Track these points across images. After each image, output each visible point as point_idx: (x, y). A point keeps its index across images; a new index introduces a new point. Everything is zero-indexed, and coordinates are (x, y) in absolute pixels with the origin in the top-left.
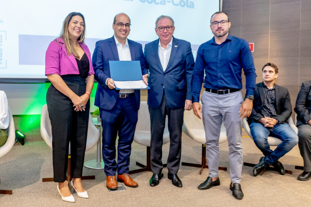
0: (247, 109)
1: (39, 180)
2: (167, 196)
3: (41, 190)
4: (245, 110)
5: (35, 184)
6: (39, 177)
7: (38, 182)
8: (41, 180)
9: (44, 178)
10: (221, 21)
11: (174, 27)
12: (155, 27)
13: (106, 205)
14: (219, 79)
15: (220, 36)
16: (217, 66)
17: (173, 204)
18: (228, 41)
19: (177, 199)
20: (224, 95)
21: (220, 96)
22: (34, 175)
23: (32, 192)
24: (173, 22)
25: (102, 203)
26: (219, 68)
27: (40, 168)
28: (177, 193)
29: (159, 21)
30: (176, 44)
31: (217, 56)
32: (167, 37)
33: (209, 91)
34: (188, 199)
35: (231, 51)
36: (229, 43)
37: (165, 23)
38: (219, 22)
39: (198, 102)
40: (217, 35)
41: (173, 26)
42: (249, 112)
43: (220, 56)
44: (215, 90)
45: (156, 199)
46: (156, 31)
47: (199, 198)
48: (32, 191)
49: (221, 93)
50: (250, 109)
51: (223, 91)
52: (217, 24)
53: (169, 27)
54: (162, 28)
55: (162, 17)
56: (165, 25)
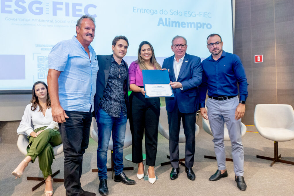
0: (240, 112)
1: (89, 170)
2: (192, 185)
3: (91, 179)
4: (239, 113)
5: (86, 174)
6: (90, 168)
7: (89, 172)
8: (91, 171)
9: (93, 169)
10: (216, 43)
11: (187, 46)
12: (171, 45)
13: (142, 192)
14: (218, 89)
15: (217, 54)
16: (216, 79)
17: (196, 191)
18: (222, 57)
19: (200, 187)
20: (223, 101)
21: (220, 102)
22: (86, 166)
23: (84, 181)
24: (186, 41)
25: (139, 190)
26: (217, 80)
27: (90, 161)
29: (175, 40)
30: (187, 60)
31: (215, 70)
32: (181, 53)
33: (212, 98)
34: (209, 188)
35: (225, 66)
36: (223, 59)
37: (179, 42)
38: (214, 44)
39: (204, 107)
40: (214, 54)
41: (186, 44)
42: (242, 114)
43: (217, 70)
44: (216, 97)
45: (183, 187)
46: (172, 48)
47: (218, 186)
48: (84, 180)
49: (221, 99)
50: (243, 112)
51: (222, 98)
52: (213, 45)
53: (183, 45)
54: (177, 46)
55: (178, 37)
56: (180, 43)
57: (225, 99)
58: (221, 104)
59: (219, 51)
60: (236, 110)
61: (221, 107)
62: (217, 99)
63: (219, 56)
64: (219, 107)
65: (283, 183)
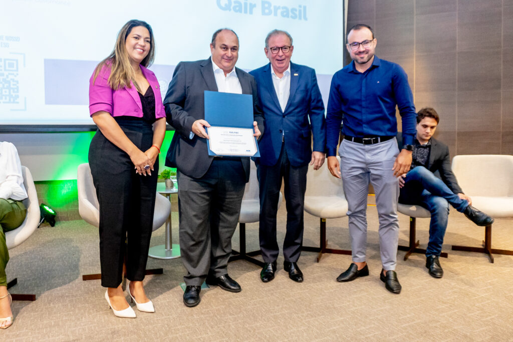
0: (404, 164)
1: (77, 277)
2: (269, 295)
3: (80, 293)
4: (401, 165)
5: (71, 284)
6: (78, 274)
7: (77, 281)
8: (81, 278)
9: (86, 274)
10: (362, 42)
13: (179, 312)
14: (364, 123)
16: (361, 106)
17: (278, 306)
19: (284, 299)
20: (372, 145)
21: (367, 147)
22: (69, 270)
23: (67, 296)
24: (291, 40)
25: (173, 309)
26: (364, 107)
27: (79, 260)
28: (284, 290)
29: (271, 39)
30: (296, 72)
31: (361, 90)
32: (282, 63)
33: (351, 141)
34: (300, 298)
35: (380, 82)
36: (376, 70)
37: (280, 41)
38: (360, 44)
42: (406, 169)
43: (364, 89)
44: (359, 138)
45: (254, 299)
46: (267, 53)
47: (315, 296)
48: (67, 294)
49: (368, 143)
50: (408, 164)
51: (370, 140)
52: (358, 46)
53: (285, 48)
54: (275, 49)
55: (276, 32)
56: (280, 45)
57: (376, 142)
58: (368, 151)
59: (368, 56)
60: (397, 161)
61: (368, 157)
62: (362, 143)
63: (368, 66)
64: (364, 156)
65: (422, 285)
